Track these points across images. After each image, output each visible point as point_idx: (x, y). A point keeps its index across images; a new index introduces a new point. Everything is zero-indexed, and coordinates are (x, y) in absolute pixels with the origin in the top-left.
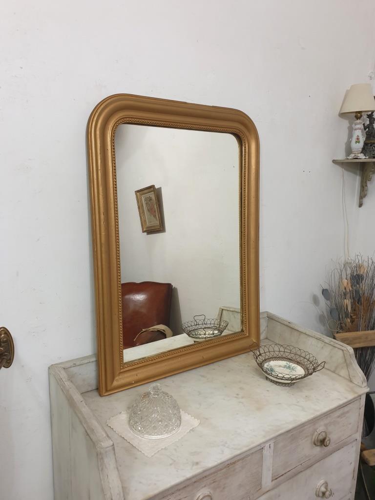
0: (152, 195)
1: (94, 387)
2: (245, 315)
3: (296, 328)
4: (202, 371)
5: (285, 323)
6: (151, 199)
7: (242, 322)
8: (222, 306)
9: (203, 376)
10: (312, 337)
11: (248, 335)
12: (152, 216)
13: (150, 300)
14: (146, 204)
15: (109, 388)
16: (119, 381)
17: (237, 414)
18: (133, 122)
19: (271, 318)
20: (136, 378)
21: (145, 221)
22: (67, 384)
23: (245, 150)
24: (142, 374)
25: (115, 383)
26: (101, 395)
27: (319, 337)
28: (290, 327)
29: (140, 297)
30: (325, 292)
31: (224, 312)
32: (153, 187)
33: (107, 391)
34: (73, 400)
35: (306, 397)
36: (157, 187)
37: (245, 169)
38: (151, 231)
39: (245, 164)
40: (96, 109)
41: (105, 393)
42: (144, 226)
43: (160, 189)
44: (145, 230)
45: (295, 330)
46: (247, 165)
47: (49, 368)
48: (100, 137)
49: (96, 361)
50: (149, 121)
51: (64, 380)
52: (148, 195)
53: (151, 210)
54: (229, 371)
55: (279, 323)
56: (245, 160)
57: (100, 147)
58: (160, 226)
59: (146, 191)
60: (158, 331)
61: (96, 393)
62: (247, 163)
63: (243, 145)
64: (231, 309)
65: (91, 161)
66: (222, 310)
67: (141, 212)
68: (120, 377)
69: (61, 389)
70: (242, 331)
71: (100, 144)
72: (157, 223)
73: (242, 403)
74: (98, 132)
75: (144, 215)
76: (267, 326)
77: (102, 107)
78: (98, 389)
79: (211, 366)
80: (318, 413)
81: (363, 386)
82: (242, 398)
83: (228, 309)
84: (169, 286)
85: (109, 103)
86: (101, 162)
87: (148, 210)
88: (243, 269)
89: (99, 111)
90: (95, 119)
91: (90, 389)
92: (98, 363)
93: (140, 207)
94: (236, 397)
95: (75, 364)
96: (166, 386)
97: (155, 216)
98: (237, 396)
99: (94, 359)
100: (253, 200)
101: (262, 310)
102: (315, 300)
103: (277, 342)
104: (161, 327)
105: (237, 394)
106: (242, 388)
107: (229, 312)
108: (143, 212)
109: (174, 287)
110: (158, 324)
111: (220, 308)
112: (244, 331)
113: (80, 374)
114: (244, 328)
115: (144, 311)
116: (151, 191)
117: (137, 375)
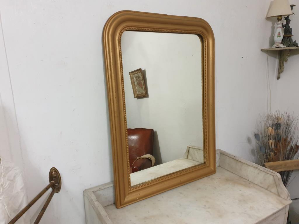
0: (140, 75)
1: (113, 202)
2: (207, 152)
3: (240, 160)
4: (180, 189)
5: (232, 157)
6: (139, 77)
7: (205, 157)
8: (188, 145)
9: (181, 193)
10: (251, 166)
11: (208, 165)
12: (140, 87)
13: (140, 140)
14: (136, 80)
15: (122, 203)
16: (128, 198)
17: (207, 220)
19: (222, 153)
20: (138, 196)
21: (136, 91)
22: (96, 203)
23: (205, 45)
24: (142, 193)
25: (126, 200)
26: (117, 208)
27: (256, 166)
28: (235, 159)
29: (134, 137)
30: (256, 136)
31: (190, 148)
32: (140, 69)
33: (121, 205)
34: (101, 215)
35: (251, 207)
36: (142, 69)
38: (139, 97)
39: (205, 55)
40: (108, 22)
41: (120, 207)
42: (135, 94)
43: (144, 71)
44: (136, 96)
45: (239, 161)
46: (207, 55)
47: (84, 192)
48: (111, 41)
49: (113, 186)
50: (143, 29)
51: (94, 200)
52: (137, 75)
53: (139, 84)
54: (198, 189)
55: (228, 157)
56: (205, 51)
57: (112, 47)
58: (145, 94)
59: (136, 72)
60: (147, 158)
61: (114, 207)
62: (207, 54)
63: (204, 42)
64: (195, 148)
65: (106, 57)
66: (189, 148)
67: (133, 85)
68: (129, 196)
69: (92, 207)
70: (205, 163)
71: (112, 45)
72: (143, 92)
73: (209, 212)
74: (110, 37)
75: (135, 87)
76: (220, 159)
78: (115, 204)
79: (186, 186)
80: (260, 219)
81: (288, 199)
82: (209, 208)
83: (193, 147)
84: (152, 130)
85: (116, 17)
86: (112, 58)
87: (138, 84)
88: (205, 123)
90: (108, 28)
91: (110, 203)
92: (115, 187)
93: (133, 82)
94: (204, 208)
95: (100, 189)
96: (158, 200)
97: (142, 88)
98: (205, 207)
99: (112, 185)
100: (211, 78)
101: (217, 148)
102: (249, 140)
103: (227, 169)
104: (148, 156)
105: (205, 206)
106: (207, 202)
107: (194, 149)
108: (135, 85)
109: (155, 131)
110: (146, 154)
111: (188, 147)
112: (206, 163)
113: (104, 195)
114: (206, 161)
115: (137, 146)
116: (139, 72)
117: (139, 194)
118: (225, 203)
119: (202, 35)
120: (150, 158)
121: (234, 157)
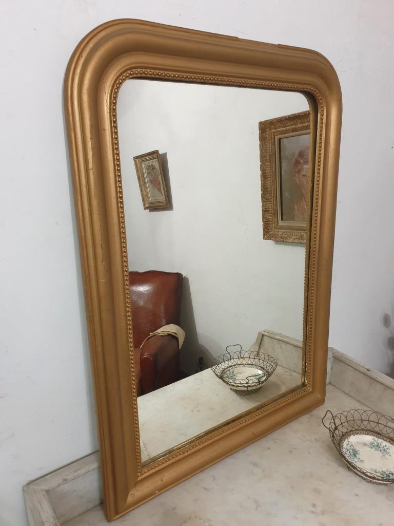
0: (156, 163)
1: (97, 502)
2: (310, 364)
3: (380, 380)
5: (362, 369)
6: (153, 168)
7: (304, 373)
8: (261, 329)
9: (255, 465)
11: (311, 390)
12: (156, 189)
13: (155, 294)
14: (148, 173)
15: (120, 509)
16: (136, 493)
18: (148, 75)
19: (339, 359)
20: (159, 483)
21: (147, 195)
23: (322, 119)
25: (130, 499)
26: (108, 519)
29: (143, 289)
31: (265, 338)
32: (156, 152)
33: (117, 513)
36: (161, 152)
37: (320, 150)
38: (153, 207)
40: (80, 51)
41: (114, 516)
42: (146, 202)
43: (165, 155)
44: (147, 206)
45: (378, 382)
46: (323, 144)
47: (24, 491)
48: (90, 107)
49: (99, 467)
52: (150, 163)
53: (154, 182)
54: (291, 452)
55: (351, 368)
56: (321, 135)
57: (91, 126)
58: (167, 203)
59: (147, 158)
61: (100, 514)
62: (323, 140)
63: (319, 111)
64: (277, 337)
66: (263, 335)
67: (142, 184)
68: (137, 489)
70: (304, 385)
71: (91, 120)
72: (162, 198)
74: (85, 98)
75: (145, 187)
77: (91, 45)
78: (103, 503)
79: (265, 443)
82: (323, 512)
83: (272, 336)
84: (179, 276)
86: (93, 155)
87: (151, 182)
89: (85, 55)
90: (78, 71)
91: (91, 506)
92: (102, 470)
93: (140, 178)
94: (313, 512)
95: (65, 480)
96: (205, 488)
97: (159, 190)
98: (313, 509)
99: (95, 465)
100: (328, 199)
103: (346, 392)
104: (171, 328)
105: (314, 505)
106: (317, 491)
107: (274, 340)
108: (145, 183)
109: (185, 277)
110: (168, 323)
111: (259, 333)
112: (306, 386)
113: (74, 491)
114: (306, 381)
115: (150, 306)
116: (155, 158)
117: (162, 480)
118: (357, 495)
119: (318, 95)
120: (175, 333)
121: (365, 371)
